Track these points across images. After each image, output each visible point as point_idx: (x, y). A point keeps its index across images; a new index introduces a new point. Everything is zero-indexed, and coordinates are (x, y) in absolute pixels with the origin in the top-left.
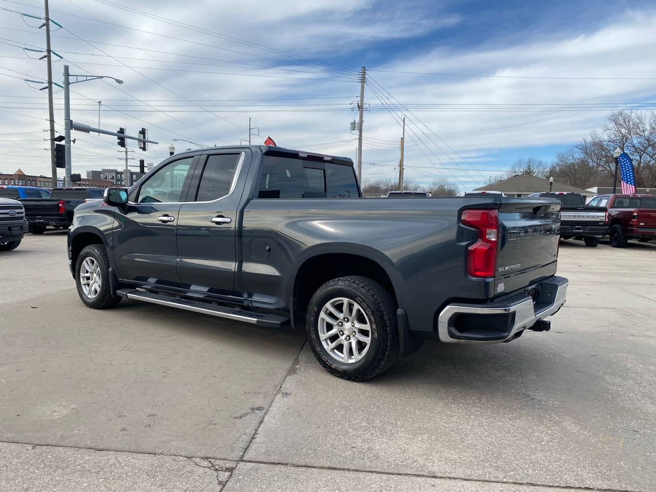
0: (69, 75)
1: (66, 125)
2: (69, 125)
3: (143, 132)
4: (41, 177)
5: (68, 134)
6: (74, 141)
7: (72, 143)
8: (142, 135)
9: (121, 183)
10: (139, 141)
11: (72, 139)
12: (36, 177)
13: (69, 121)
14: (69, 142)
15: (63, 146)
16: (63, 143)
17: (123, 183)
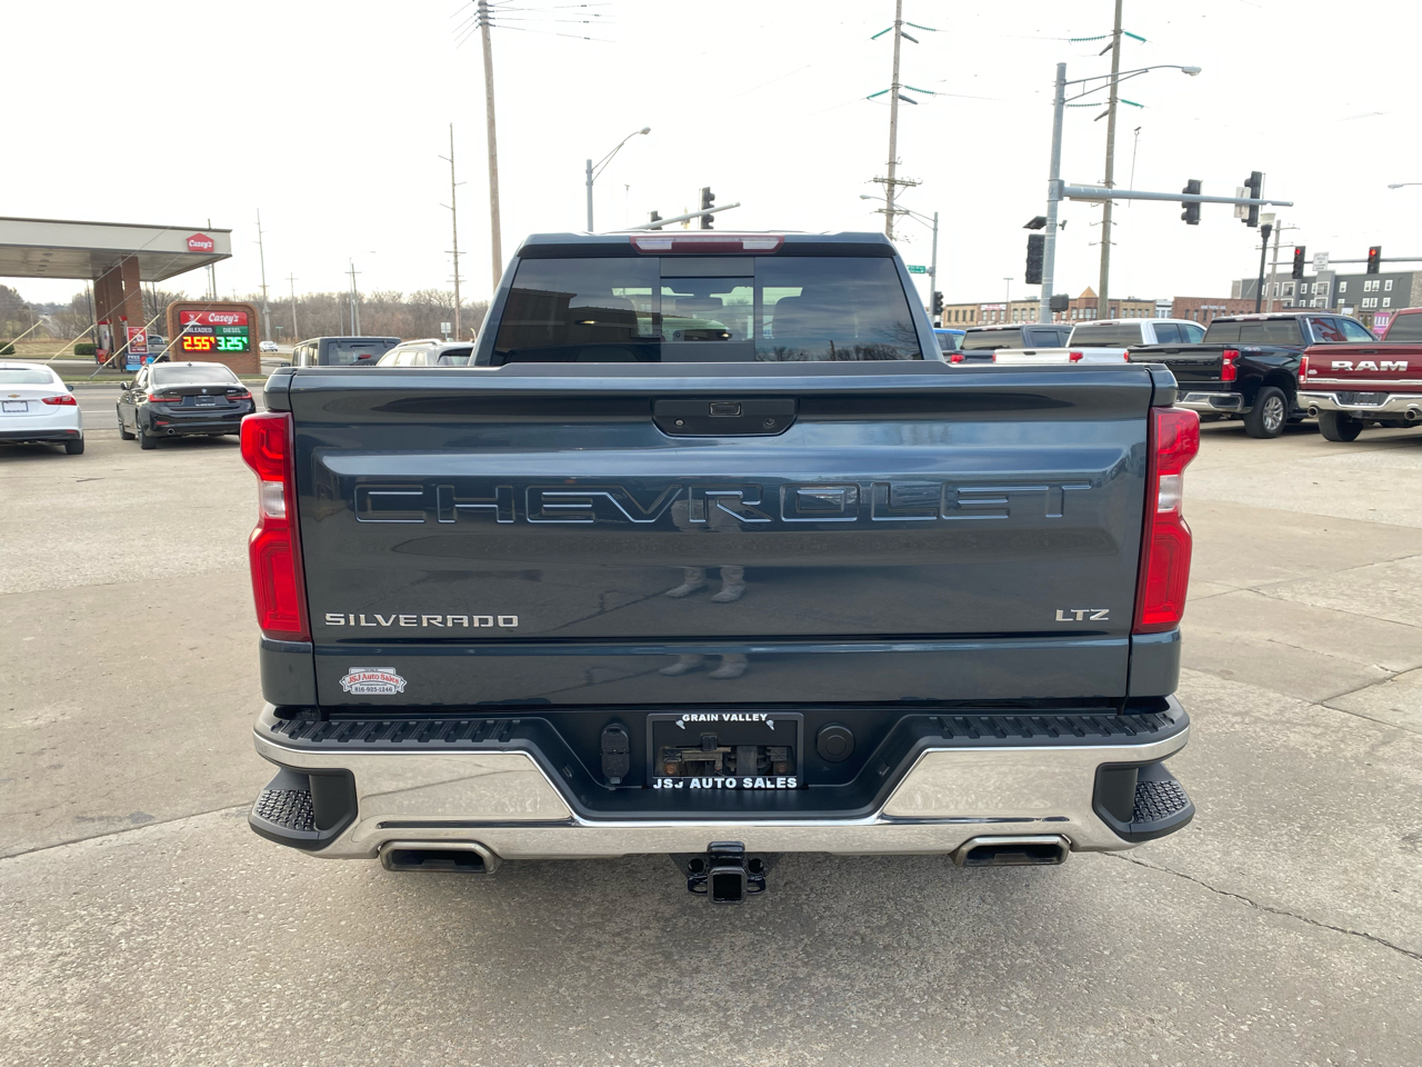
0: (1066, 84)
1: (1051, 193)
2: (1056, 191)
3: (1254, 182)
5: (1053, 210)
6: (1063, 226)
7: (1059, 228)
8: (1249, 190)
10: (1239, 204)
11: (1059, 221)
12: (1118, 300)
13: (1056, 184)
14: (1053, 229)
15: (1041, 239)
16: (1042, 231)
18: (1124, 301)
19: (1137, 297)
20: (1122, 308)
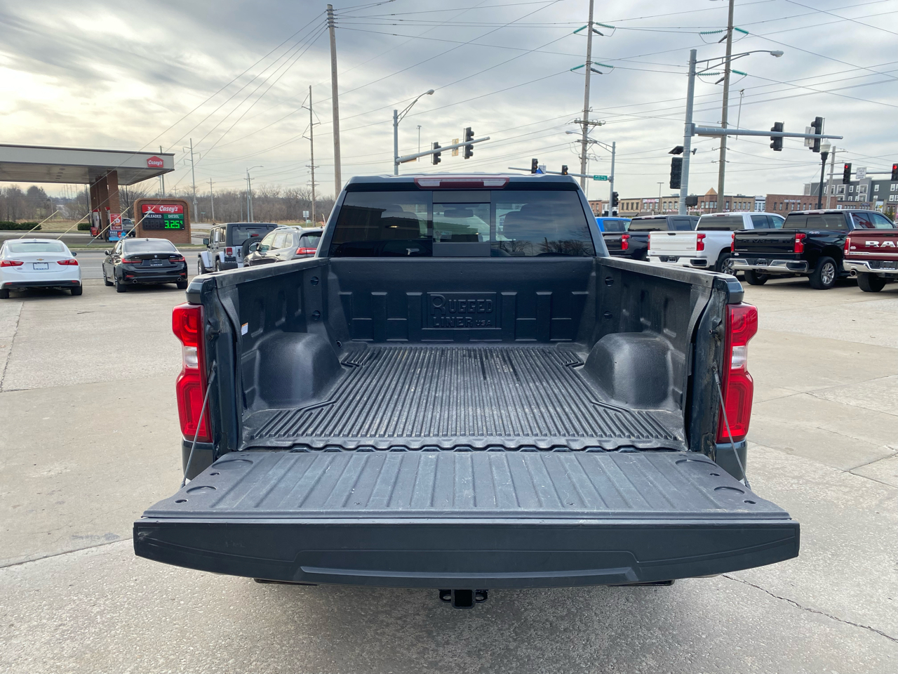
0: (696, 63)
1: (686, 131)
2: (690, 131)
3: (817, 124)
4: (738, 197)
5: (688, 142)
6: (694, 152)
7: (691, 154)
8: (814, 128)
9: (854, 198)
10: (807, 137)
11: (692, 149)
12: (731, 197)
13: (690, 125)
14: (687, 154)
15: (680, 160)
16: (681, 156)
17: (857, 198)
18: (735, 197)
19: (743, 195)
20: (733, 201)
